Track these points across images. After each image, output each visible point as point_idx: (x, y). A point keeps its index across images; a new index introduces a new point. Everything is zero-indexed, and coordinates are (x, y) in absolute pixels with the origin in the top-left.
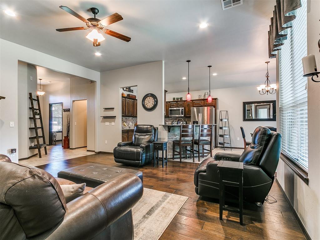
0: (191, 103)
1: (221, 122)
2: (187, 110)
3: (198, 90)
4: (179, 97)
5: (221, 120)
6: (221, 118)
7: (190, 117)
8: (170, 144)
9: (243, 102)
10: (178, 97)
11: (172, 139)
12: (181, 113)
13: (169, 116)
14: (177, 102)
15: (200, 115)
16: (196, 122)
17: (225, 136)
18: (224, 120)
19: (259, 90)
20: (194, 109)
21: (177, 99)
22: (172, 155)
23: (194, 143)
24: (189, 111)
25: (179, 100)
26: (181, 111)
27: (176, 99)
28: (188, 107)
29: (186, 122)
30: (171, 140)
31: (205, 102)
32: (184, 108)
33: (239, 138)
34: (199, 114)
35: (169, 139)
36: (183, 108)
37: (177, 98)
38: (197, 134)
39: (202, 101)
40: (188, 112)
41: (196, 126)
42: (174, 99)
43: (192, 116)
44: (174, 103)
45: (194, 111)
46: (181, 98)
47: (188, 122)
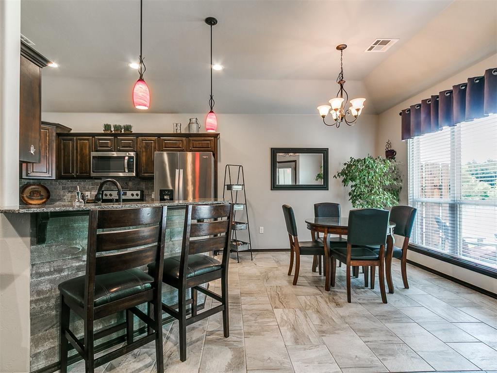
0: (155, 143)
1: (228, 193)
2: (144, 159)
3: (172, 112)
4: (122, 125)
5: (229, 187)
6: (228, 183)
7: (151, 179)
8: (47, 299)
9: (272, 149)
10: (118, 124)
11: (60, 271)
12: (126, 166)
13: (93, 174)
14: (115, 135)
15: (179, 173)
16: (169, 191)
17: (238, 226)
18: (235, 188)
19: (322, 114)
20: (162, 156)
21: (117, 128)
22: (57, 349)
23: (161, 277)
24: (150, 162)
25: (123, 132)
26: (126, 161)
27: (113, 129)
28: (146, 151)
29: (142, 192)
30: (51, 281)
31: (189, 140)
32: (137, 155)
33: (263, 228)
34: (177, 171)
35: (40, 275)
36: (132, 154)
37: (115, 127)
38: (172, 235)
39: (184, 139)
40: (147, 165)
41: (170, 208)
42: (107, 127)
43: (156, 174)
44: (108, 141)
45: (163, 162)
46: (128, 128)
47: (146, 192)
